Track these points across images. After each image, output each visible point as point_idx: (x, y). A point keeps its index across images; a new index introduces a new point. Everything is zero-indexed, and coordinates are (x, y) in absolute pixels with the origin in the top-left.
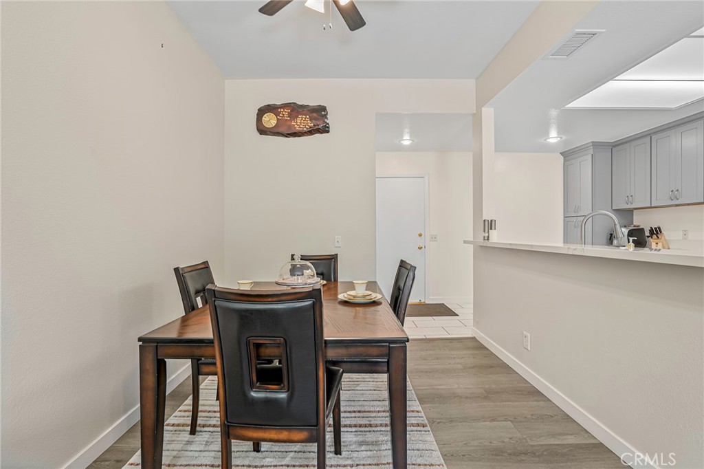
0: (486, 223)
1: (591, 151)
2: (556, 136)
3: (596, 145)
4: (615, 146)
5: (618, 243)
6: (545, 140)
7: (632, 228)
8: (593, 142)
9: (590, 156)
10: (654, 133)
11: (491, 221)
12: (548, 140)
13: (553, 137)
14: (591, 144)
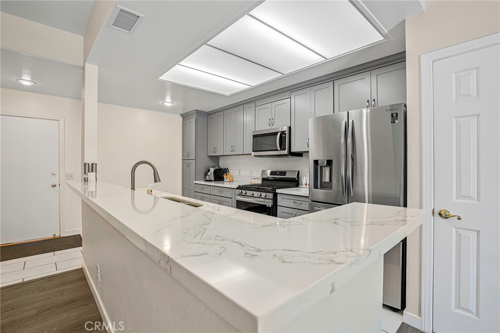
0: (87, 166)
1: (195, 116)
2: (170, 101)
3: (198, 112)
4: (209, 115)
5: (209, 178)
6: (163, 103)
7: (217, 168)
8: (196, 110)
9: (194, 119)
10: (226, 109)
11: (92, 164)
12: (165, 103)
13: (168, 102)
14: (195, 111)
